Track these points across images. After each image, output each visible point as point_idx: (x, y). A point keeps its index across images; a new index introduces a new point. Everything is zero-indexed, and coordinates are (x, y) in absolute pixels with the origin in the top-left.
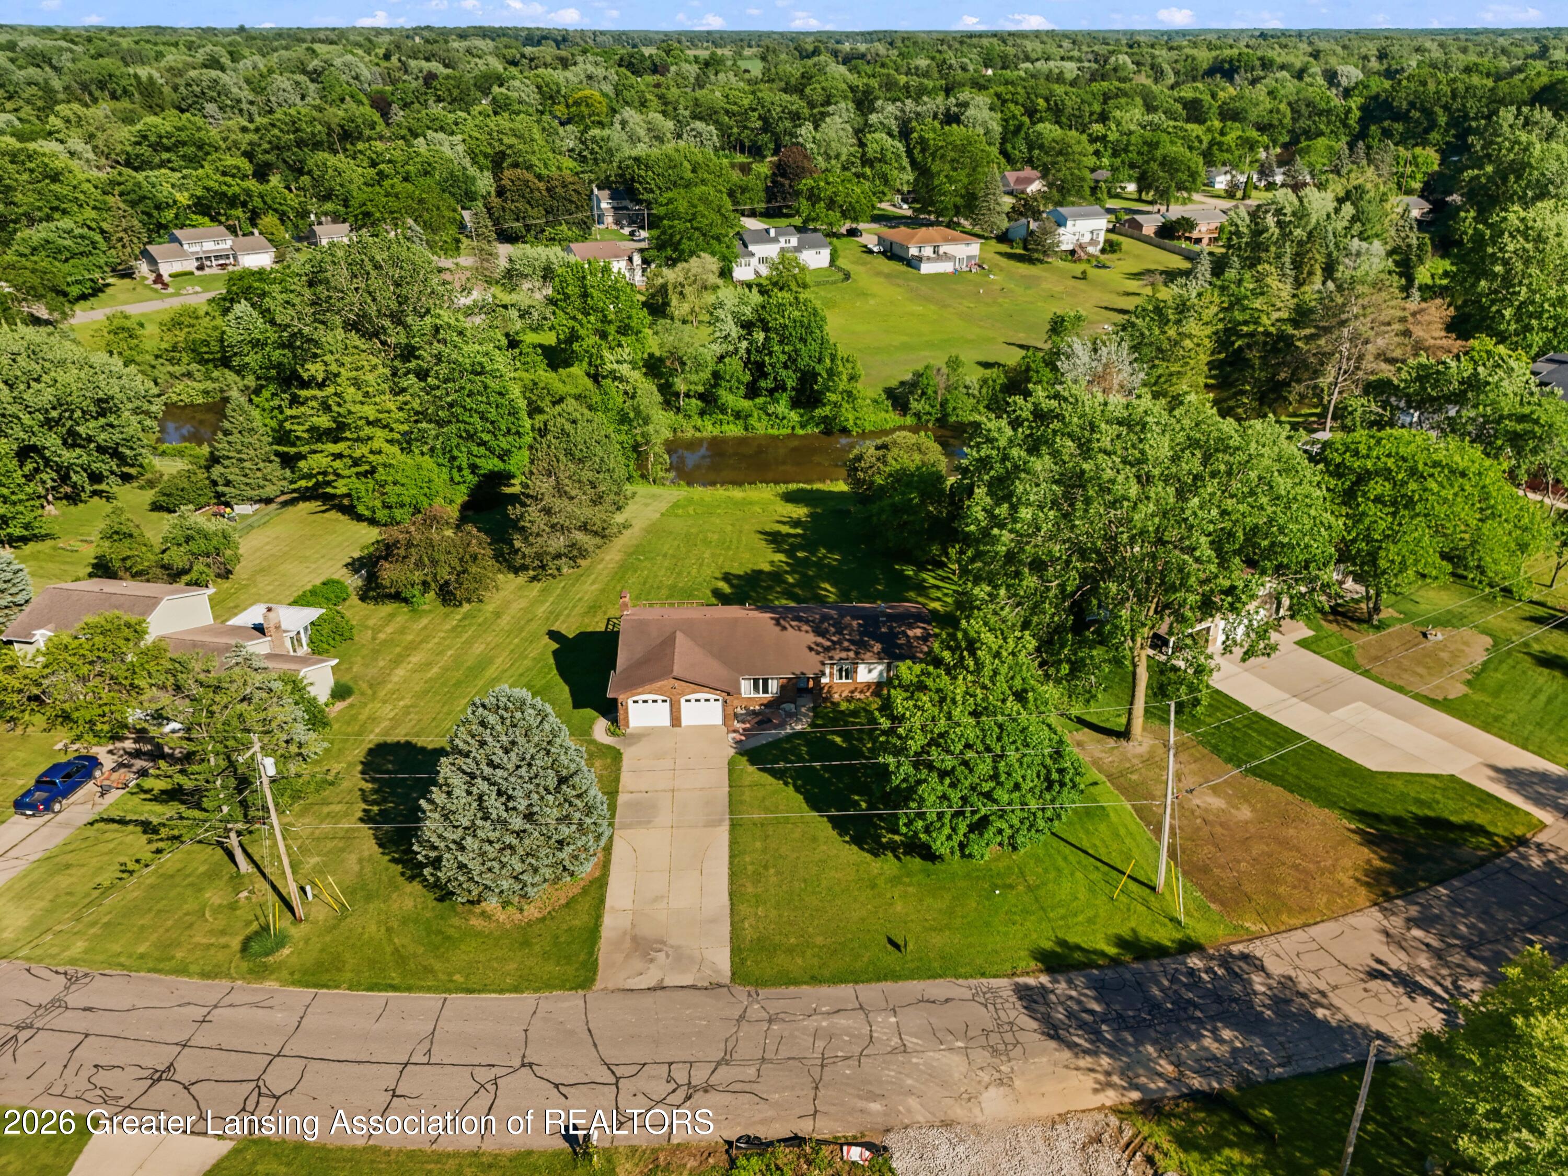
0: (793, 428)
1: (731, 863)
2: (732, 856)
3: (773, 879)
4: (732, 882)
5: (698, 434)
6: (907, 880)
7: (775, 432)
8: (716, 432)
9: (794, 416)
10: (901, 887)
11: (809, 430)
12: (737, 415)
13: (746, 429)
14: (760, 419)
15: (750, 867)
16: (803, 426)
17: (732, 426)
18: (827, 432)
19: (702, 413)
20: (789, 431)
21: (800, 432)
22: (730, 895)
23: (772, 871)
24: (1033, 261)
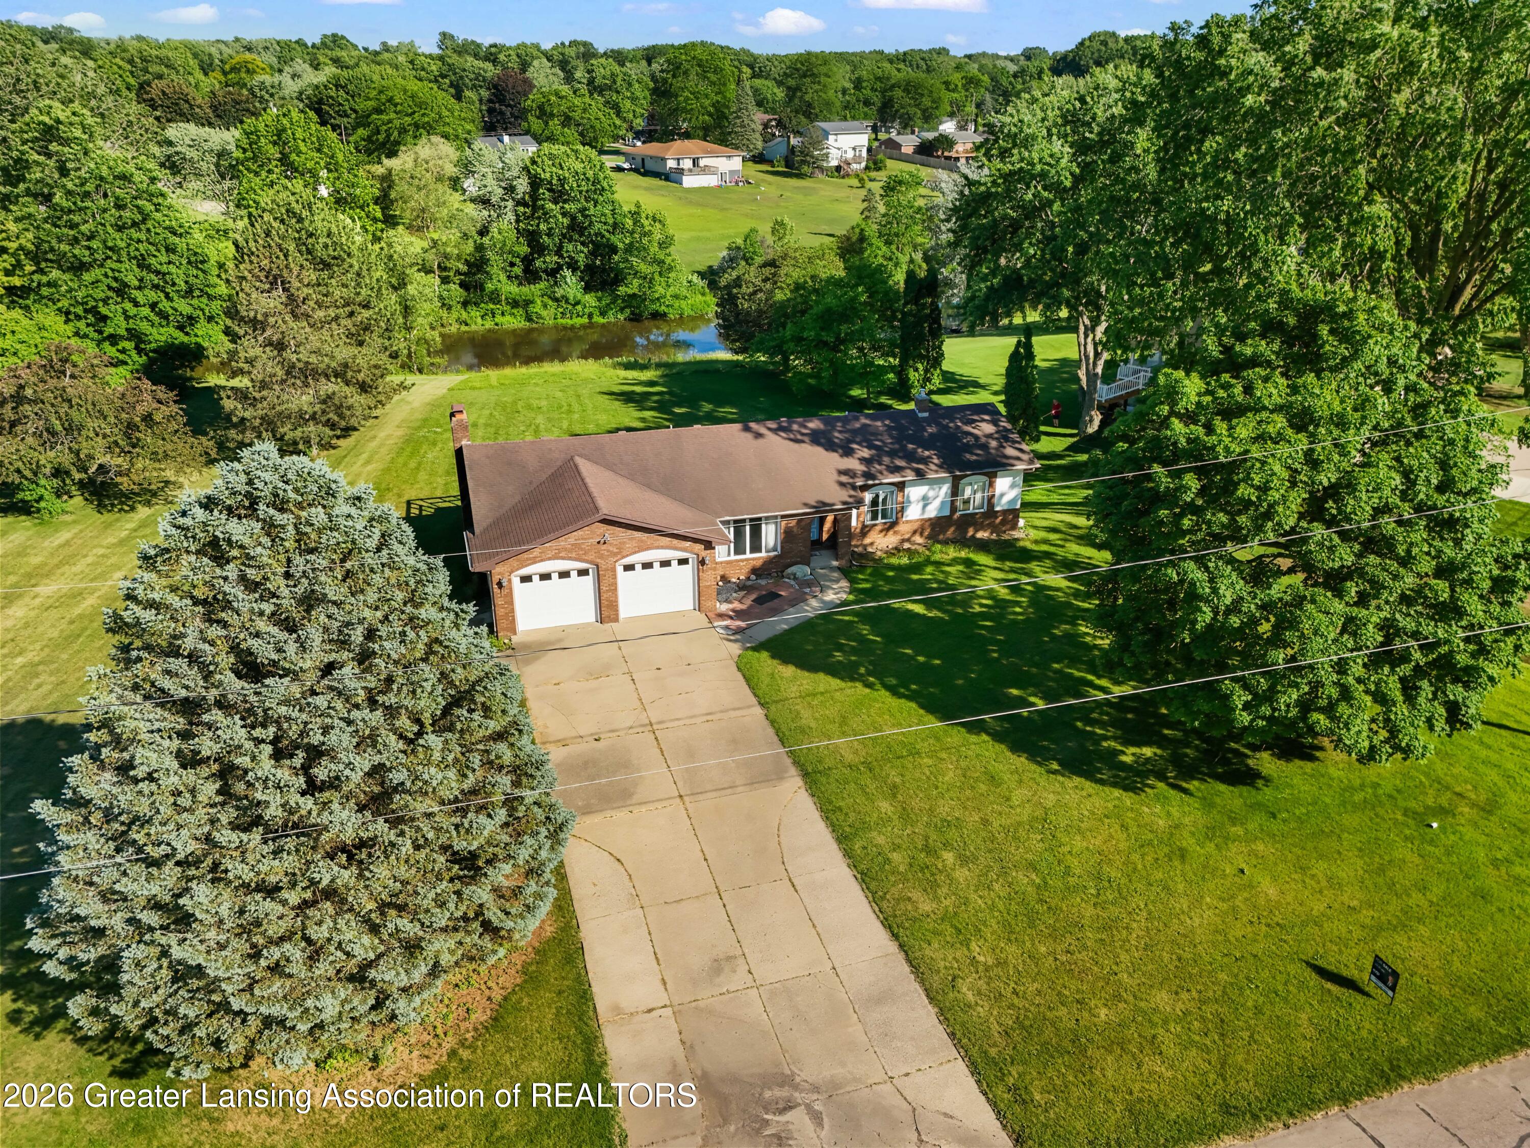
0: (590, 316)
1: (848, 854)
2: (843, 839)
3: (961, 874)
4: (876, 898)
5: (464, 328)
6: (1238, 830)
7: (568, 322)
8: (489, 324)
9: (590, 300)
10: (1234, 848)
11: (611, 318)
12: (515, 304)
13: (529, 319)
14: (545, 306)
15: (895, 857)
16: (603, 314)
17: (508, 318)
18: (636, 318)
19: (465, 304)
20: (585, 320)
21: (601, 320)
22: (887, 924)
23: (949, 857)
24: (800, 176)
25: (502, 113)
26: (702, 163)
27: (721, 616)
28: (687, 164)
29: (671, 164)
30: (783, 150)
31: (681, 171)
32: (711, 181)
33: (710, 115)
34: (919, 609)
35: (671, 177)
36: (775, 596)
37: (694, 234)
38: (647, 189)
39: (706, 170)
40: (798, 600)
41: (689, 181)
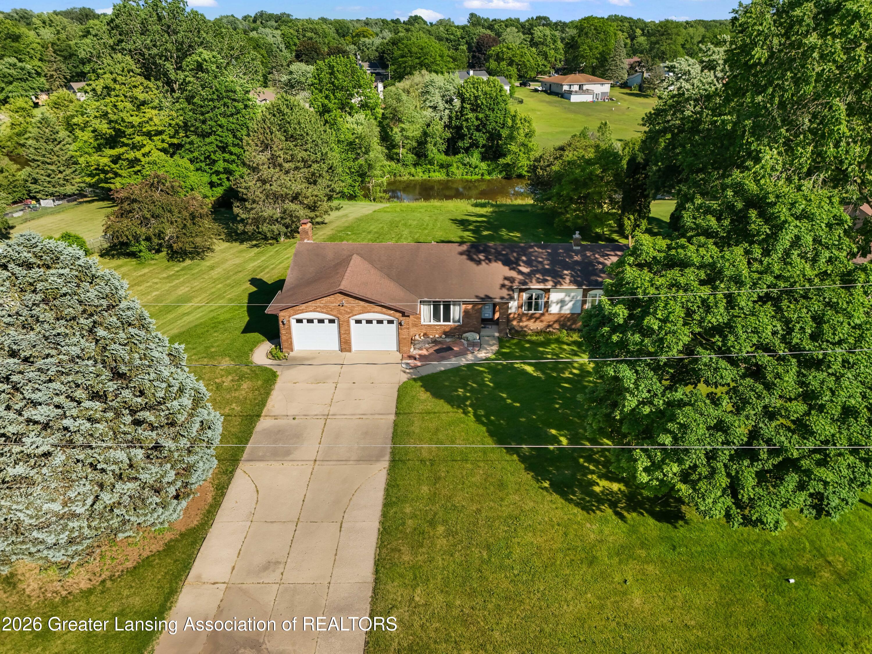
0: (482, 175)
1: (384, 515)
2: (387, 504)
4: (382, 544)
5: (412, 178)
7: (469, 177)
8: (426, 177)
9: (483, 165)
11: (494, 176)
12: (442, 166)
13: (448, 175)
14: (458, 168)
15: (410, 522)
16: (489, 174)
17: (437, 174)
18: (508, 177)
19: (415, 165)
20: (479, 177)
21: (487, 177)
22: (376, 565)
24: (646, 96)
25: (479, 58)
26: (585, 87)
27: (411, 357)
28: (576, 88)
29: (566, 88)
30: (639, 80)
31: (570, 92)
32: (588, 98)
33: (597, 59)
34: (529, 369)
35: (565, 96)
36: (450, 349)
37: (563, 129)
38: (548, 102)
39: (587, 92)
40: (462, 353)
41: (574, 98)
